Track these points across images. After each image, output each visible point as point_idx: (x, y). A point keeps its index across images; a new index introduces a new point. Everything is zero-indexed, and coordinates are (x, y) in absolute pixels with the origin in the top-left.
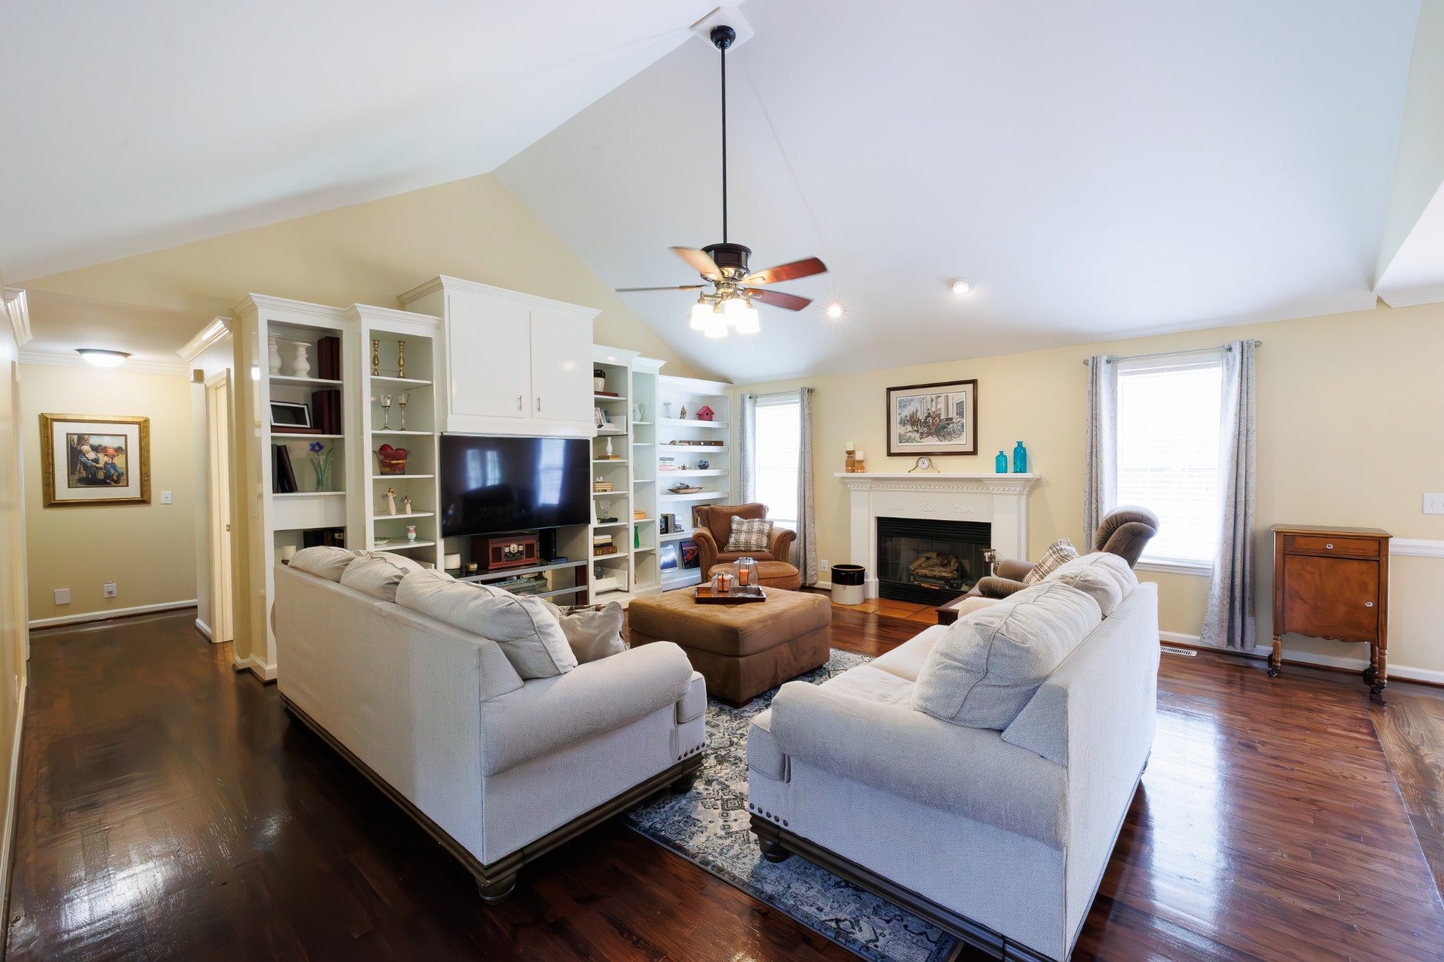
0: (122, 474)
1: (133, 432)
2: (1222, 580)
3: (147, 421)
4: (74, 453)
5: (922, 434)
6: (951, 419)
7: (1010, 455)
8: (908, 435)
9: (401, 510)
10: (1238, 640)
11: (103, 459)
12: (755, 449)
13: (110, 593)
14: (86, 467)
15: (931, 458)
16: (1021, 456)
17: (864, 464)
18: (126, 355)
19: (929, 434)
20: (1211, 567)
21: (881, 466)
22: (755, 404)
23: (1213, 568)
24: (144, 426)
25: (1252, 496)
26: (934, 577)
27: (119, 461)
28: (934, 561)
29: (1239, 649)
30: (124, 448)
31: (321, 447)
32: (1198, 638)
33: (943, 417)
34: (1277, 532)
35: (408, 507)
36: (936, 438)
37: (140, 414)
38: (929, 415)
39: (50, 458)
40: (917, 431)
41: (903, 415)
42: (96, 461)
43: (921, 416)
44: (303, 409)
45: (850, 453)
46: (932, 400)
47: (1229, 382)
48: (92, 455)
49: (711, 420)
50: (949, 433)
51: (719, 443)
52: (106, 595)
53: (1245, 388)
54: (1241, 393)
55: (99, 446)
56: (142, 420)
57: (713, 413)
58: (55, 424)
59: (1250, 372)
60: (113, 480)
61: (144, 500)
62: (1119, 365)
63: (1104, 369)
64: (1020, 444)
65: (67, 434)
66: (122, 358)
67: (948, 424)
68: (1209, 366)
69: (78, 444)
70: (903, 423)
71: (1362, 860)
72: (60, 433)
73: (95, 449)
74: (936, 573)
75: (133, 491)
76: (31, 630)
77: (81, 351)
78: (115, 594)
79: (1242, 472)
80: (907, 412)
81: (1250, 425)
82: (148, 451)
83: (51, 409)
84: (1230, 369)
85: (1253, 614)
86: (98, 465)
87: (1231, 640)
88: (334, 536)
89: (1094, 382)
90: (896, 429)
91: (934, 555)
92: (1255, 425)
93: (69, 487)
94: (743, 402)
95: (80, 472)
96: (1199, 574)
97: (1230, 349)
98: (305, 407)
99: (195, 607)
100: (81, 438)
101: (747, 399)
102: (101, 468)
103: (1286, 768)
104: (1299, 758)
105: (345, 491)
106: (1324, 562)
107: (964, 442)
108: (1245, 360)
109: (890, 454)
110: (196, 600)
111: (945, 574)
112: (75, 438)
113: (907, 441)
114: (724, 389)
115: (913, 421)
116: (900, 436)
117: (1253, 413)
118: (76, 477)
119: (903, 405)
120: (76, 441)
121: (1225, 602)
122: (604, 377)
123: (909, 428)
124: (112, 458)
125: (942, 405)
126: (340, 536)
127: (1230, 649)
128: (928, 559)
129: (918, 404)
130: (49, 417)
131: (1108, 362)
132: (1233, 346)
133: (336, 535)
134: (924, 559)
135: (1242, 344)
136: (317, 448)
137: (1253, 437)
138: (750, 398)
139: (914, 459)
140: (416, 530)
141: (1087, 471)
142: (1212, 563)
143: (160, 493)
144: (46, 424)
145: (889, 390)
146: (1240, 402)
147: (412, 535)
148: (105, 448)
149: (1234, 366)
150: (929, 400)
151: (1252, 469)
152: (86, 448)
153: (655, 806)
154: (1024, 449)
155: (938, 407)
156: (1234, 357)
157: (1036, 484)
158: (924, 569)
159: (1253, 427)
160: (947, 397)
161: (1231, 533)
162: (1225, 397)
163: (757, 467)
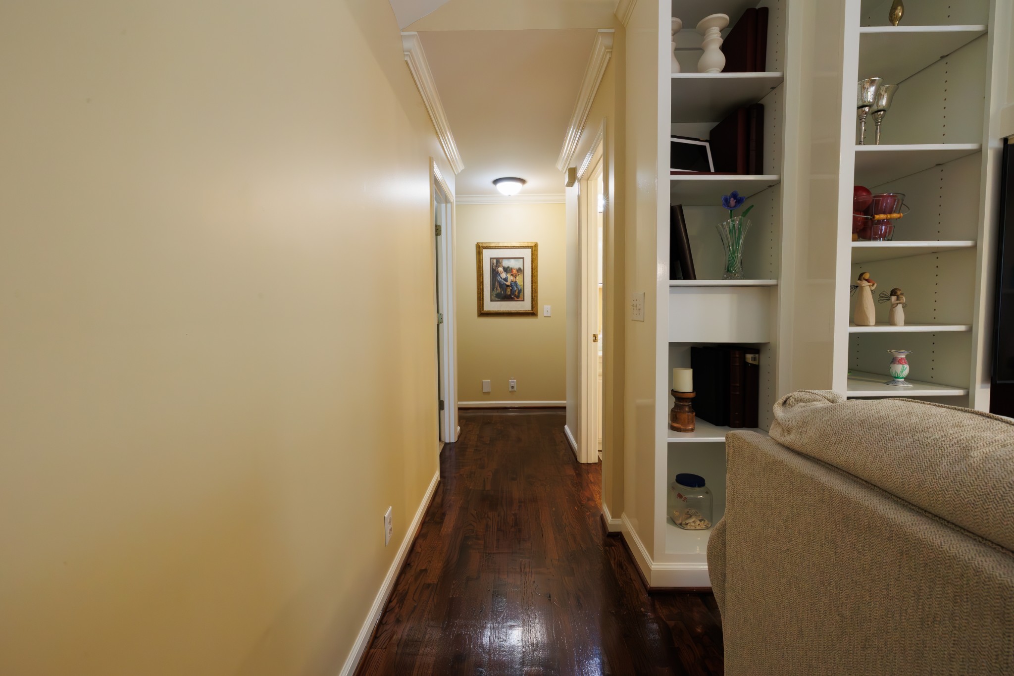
0: (521, 290)
1: (527, 253)
3: (536, 245)
4: (494, 273)
9: (885, 318)
11: (510, 278)
13: (513, 387)
14: (501, 285)
18: (523, 181)
24: (534, 249)
27: (519, 280)
30: (522, 268)
31: (739, 201)
35: (900, 313)
37: (532, 240)
39: (481, 277)
42: (506, 280)
44: (705, 147)
48: (504, 275)
52: (510, 389)
55: (508, 267)
56: (533, 244)
58: (485, 251)
60: (515, 296)
61: (533, 314)
65: (491, 258)
66: (518, 185)
69: (496, 266)
73: (507, 270)
75: (525, 305)
76: (460, 409)
77: (496, 182)
78: (515, 389)
82: (537, 271)
83: (484, 239)
86: (507, 284)
88: (744, 358)
93: (491, 301)
95: (497, 289)
98: (707, 145)
99: (564, 408)
100: (498, 261)
102: (508, 286)
105: (777, 277)
110: (565, 402)
112: (495, 261)
118: (495, 292)
120: (495, 264)
124: (515, 277)
126: (754, 359)
130: (481, 245)
133: (749, 357)
136: (733, 202)
140: (909, 360)
143: (544, 308)
144: (479, 251)
147: (902, 370)
148: (512, 269)
152: (500, 269)
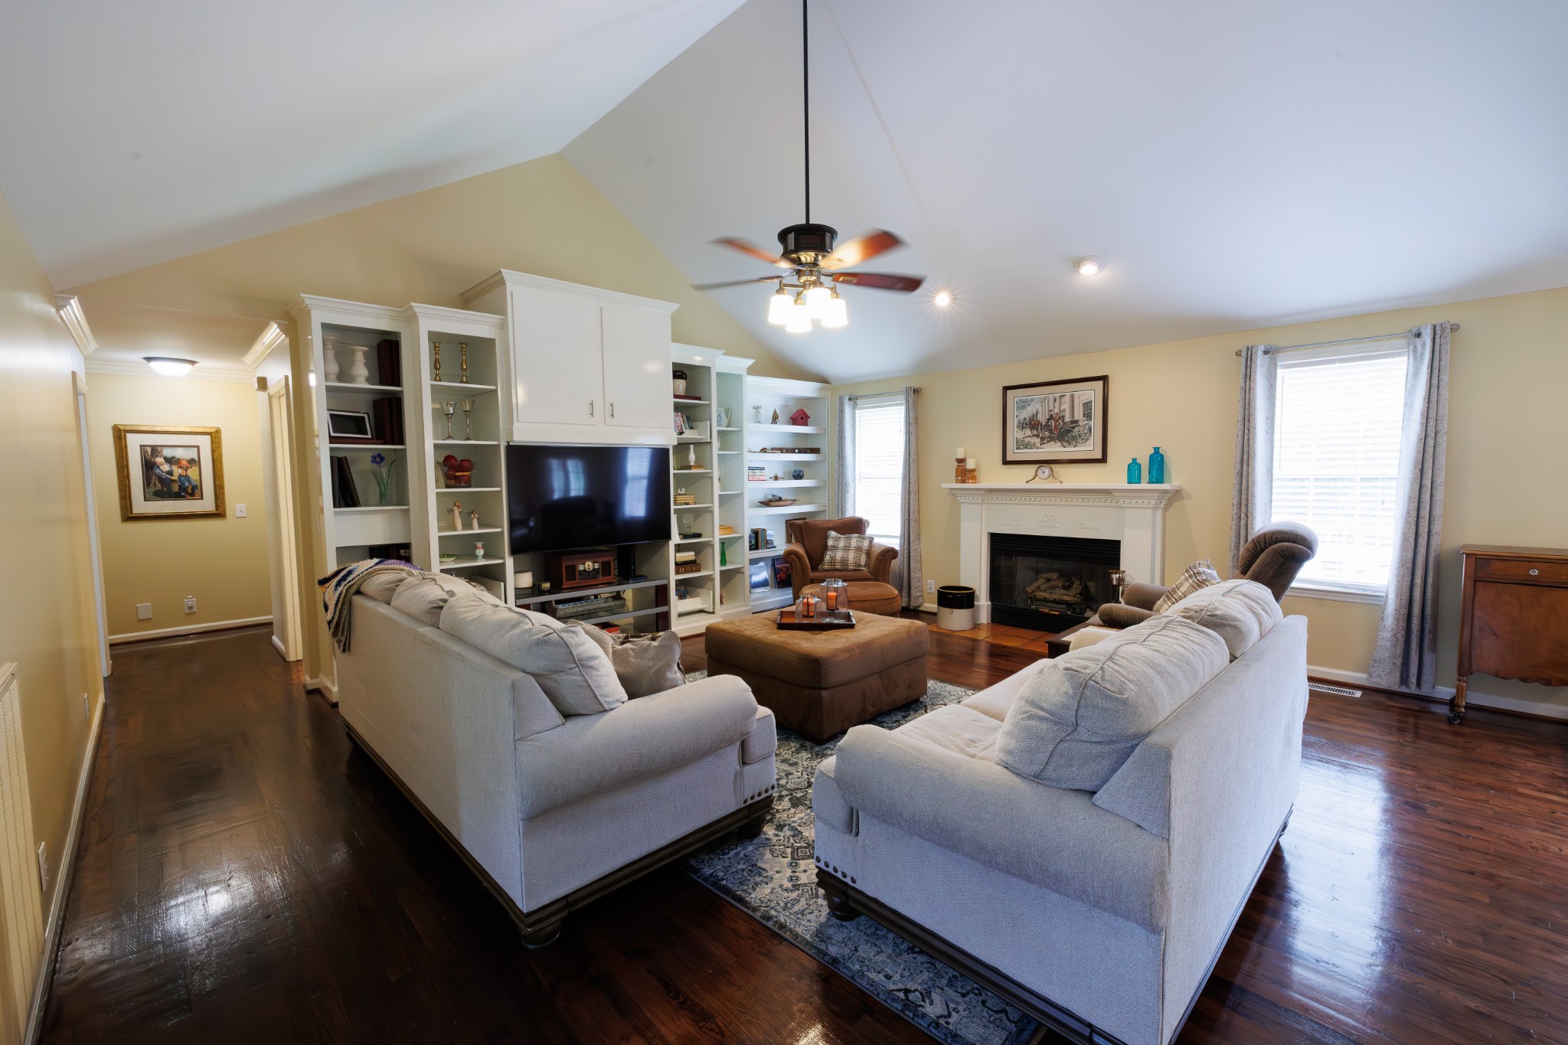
0: (196, 487)
1: (205, 442)
2: (1396, 610)
3: (218, 431)
4: (149, 466)
5: (1043, 439)
6: (1077, 421)
7: (1144, 462)
8: (1027, 440)
9: (467, 525)
10: (1413, 680)
11: (177, 471)
12: (854, 457)
13: (190, 608)
14: (161, 480)
15: (1052, 466)
16: (1158, 465)
17: (976, 474)
18: (193, 363)
19: (1051, 439)
20: (1384, 594)
21: (996, 476)
22: (855, 407)
23: (1387, 596)
24: (215, 437)
25: (1438, 511)
26: (1055, 601)
27: (192, 473)
28: (1053, 583)
29: (1413, 689)
30: (197, 459)
31: (382, 459)
32: (1365, 676)
33: (1067, 419)
34: (1467, 554)
35: (475, 522)
36: (1059, 444)
37: (210, 424)
38: (1051, 417)
39: (126, 470)
40: (1037, 436)
41: (1022, 418)
42: (170, 473)
43: (1042, 418)
44: (364, 418)
45: (961, 461)
46: (1055, 400)
47: (1416, 375)
48: (166, 467)
49: (806, 424)
50: (1074, 438)
51: (815, 451)
52: (187, 611)
53: (1435, 381)
54: (1430, 387)
55: (173, 457)
56: (213, 430)
57: (808, 417)
58: (129, 436)
59: (1443, 363)
60: (187, 493)
61: (219, 513)
62: (1280, 356)
63: (1260, 362)
64: (1157, 450)
65: (141, 446)
66: (188, 367)
67: (1074, 428)
68: (1392, 356)
69: (152, 455)
70: (1022, 426)
71: (1549, 951)
72: (134, 443)
73: (170, 461)
74: (1057, 597)
75: (207, 504)
76: (112, 645)
77: (148, 359)
78: (195, 610)
79: (1427, 483)
80: (1026, 414)
81: (1440, 427)
82: (221, 463)
83: (125, 420)
84: (1417, 357)
85: (1434, 649)
86: (173, 478)
87: (1404, 680)
88: (399, 552)
89: (1248, 376)
90: (1014, 434)
91: (1055, 576)
92: (1445, 426)
93: (145, 500)
94: (842, 404)
95: (155, 485)
96: (1368, 602)
97: (1418, 335)
98: (366, 416)
99: (270, 624)
100: (155, 450)
101: (846, 401)
102: (175, 481)
103: (1460, 835)
104: (1477, 822)
105: (408, 505)
106: (1525, 590)
107: (1090, 448)
108: (1437, 348)
109: (1005, 462)
110: (271, 617)
111: (1066, 598)
112: (149, 450)
113: (1026, 448)
114: (821, 389)
115: (1032, 424)
116: (1017, 441)
117: (1444, 411)
118: (152, 489)
119: (1022, 405)
120: (149, 453)
121: (1399, 636)
122: (685, 379)
123: (1028, 432)
124: (186, 470)
125: (1066, 406)
126: (406, 553)
127: (1403, 689)
128: (1048, 580)
129: (1039, 404)
130: (122, 428)
131: (1266, 352)
132: (1422, 331)
133: (402, 552)
134: (1042, 581)
135: (1435, 327)
136: (378, 459)
137: (1443, 440)
138: (850, 399)
139: (1032, 468)
140: (484, 547)
141: (1235, 480)
142: (1385, 590)
143: (234, 505)
144: (120, 435)
145: (1006, 389)
146: (1429, 398)
147: (480, 552)
148: (179, 460)
149: (1422, 354)
150: (1052, 400)
151: (1440, 480)
152: (159, 460)
153: (719, 851)
154: (1162, 456)
155: (1062, 408)
156: (1424, 344)
157: (1175, 496)
158: (1043, 591)
159: (1444, 428)
160: (1072, 396)
161: (1410, 555)
162: (1410, 393)
163: (857, 477)
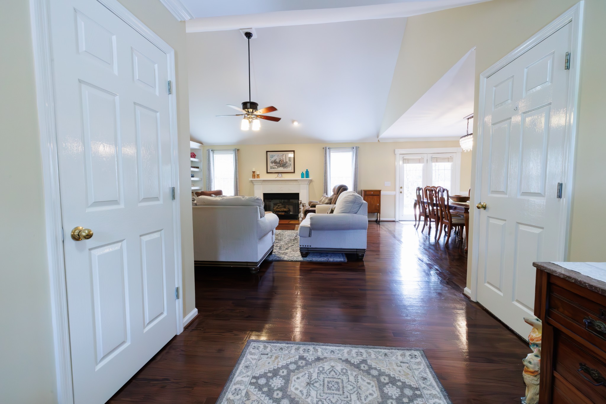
5: (278, 166)
6: (287, 162)
7: (305, 173)
8: (274, 166)
12: (214, 170)
15: (282, 174)
16: (307, 174)
17: (260, 176)
19: (280, 166)
21: (265, 176)
22: (214, 152)
25: (358, 183)
26: (282, 211)
28: (281, 206)
33: (285, 161)
34: (363, 190)
36: (282, 168)
38: (280, 161)
40: (276, 165)
41: (272, 160)
43: (278, 161)
45: (254, 172)
46: (281, 156)
47: (353, 156)
49: (195, 158)
50: (287, 166)
51: (198, 168)
57: (196, 156)
59: (358, 154)
62: (331, 150)
63: (328, 150)
64: (307, 170)
67: (286, 164)
68: (349, 152)
70: (272, 163)
74: (282, 210)
80: (273, 159)
89: (326, 154)
90: (270, 165)
91: (281, 204)
94: (209, 152)
97: (354, 148)
101: (211, 151)
106: (371, 196)
107: (291, 169)
109: (267, 173)
111: (285, 210)
113: (273, 169)
114: (200, 146)
115: (275, 162)
116: (271, 167)
117: (358, 164)
119: (272, 157)
123: (274, 164)
125: (284, 158)
128: (279, 206)
129: (277, 157)
131: (328, 149)
134: (278, 206)
135: (356, 147)
137: (358, 169)
138: (212, 151)
139: (277, 175)
141: (324, 177)
145: (267, 152)
149: (354, 152)
150: (280, 156)
151: (358, 177)
154: (308, 172)
155: (283, 158)
156: (355, 150)
157: (311, 181)
158: (278, 209)
160: (286, 155)
162: (353, 159)
163: (215, 177)
